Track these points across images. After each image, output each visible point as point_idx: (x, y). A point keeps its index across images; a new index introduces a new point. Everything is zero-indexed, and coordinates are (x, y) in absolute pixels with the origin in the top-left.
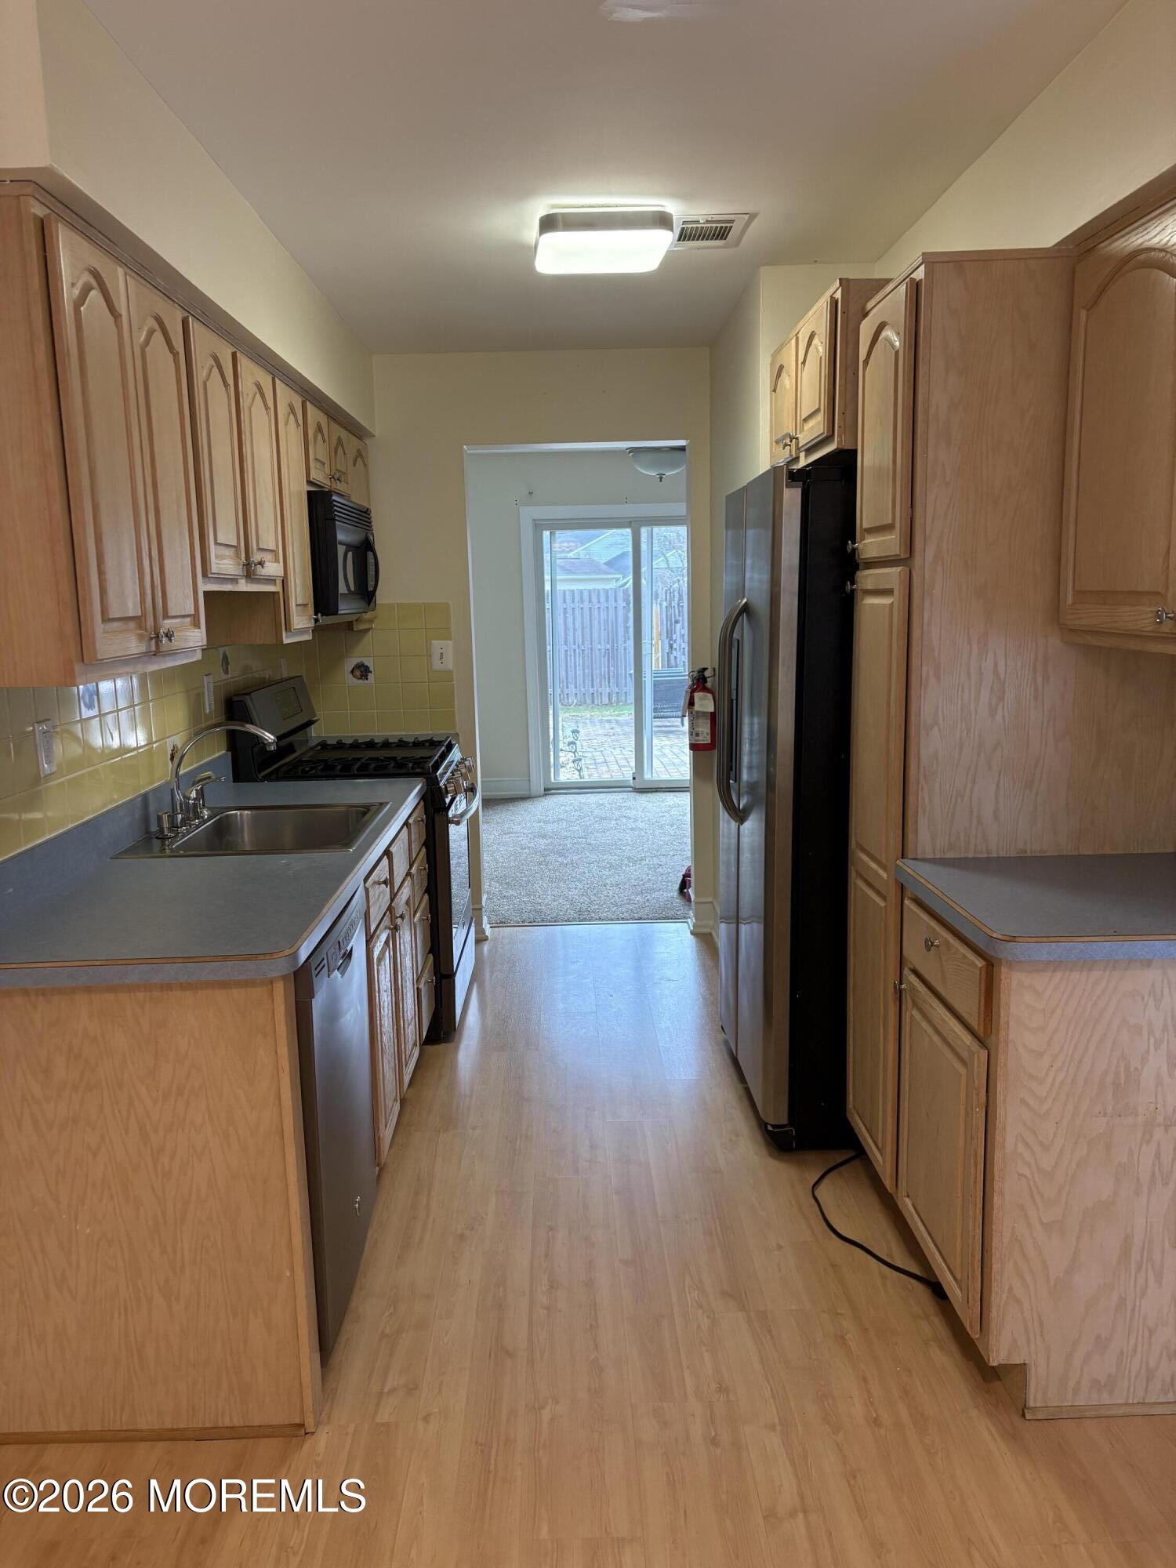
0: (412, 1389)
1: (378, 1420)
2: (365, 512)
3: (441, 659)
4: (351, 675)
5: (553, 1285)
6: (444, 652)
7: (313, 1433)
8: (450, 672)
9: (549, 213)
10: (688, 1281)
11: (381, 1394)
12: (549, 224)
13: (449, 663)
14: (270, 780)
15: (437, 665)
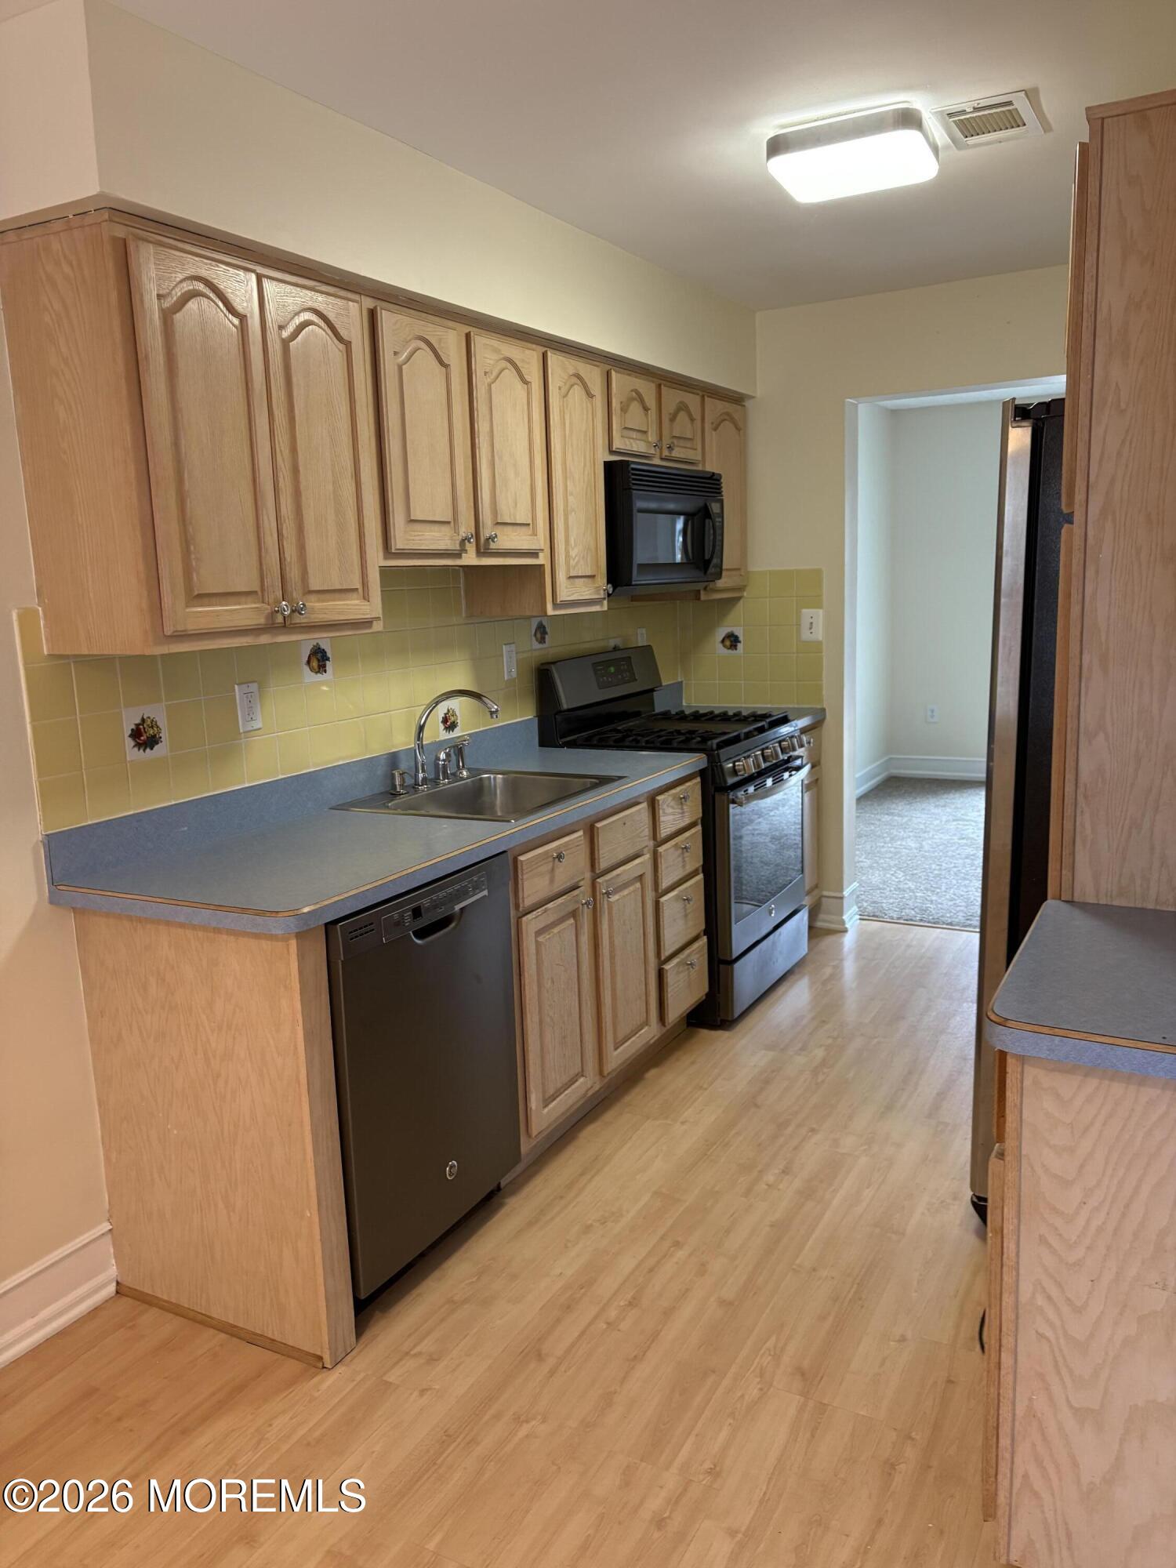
0: (433, 1359)
1: (385, 1378)
2: (710, 478)
3: (811, 628)
4: (721, 645)
5: (632, 1304)
6: (814, 622)
7: (329, 1369)
8: (820, 643)
9: (777, 134)
10: (770, 1344)
11: (407, 1353)
12: (776, 146)
13: (819, 634)
14: (568, 747)
15: (806, 635)
